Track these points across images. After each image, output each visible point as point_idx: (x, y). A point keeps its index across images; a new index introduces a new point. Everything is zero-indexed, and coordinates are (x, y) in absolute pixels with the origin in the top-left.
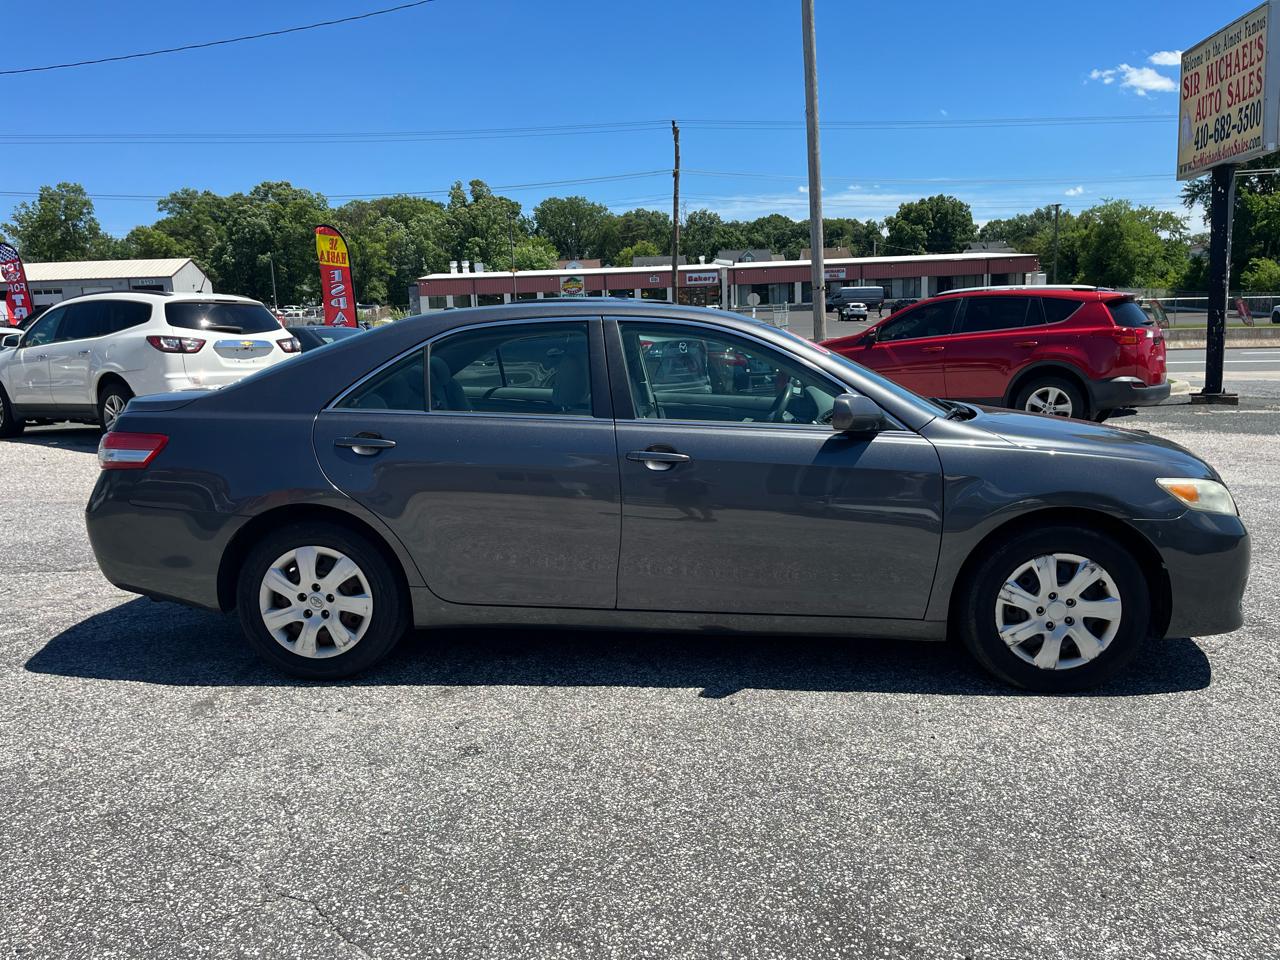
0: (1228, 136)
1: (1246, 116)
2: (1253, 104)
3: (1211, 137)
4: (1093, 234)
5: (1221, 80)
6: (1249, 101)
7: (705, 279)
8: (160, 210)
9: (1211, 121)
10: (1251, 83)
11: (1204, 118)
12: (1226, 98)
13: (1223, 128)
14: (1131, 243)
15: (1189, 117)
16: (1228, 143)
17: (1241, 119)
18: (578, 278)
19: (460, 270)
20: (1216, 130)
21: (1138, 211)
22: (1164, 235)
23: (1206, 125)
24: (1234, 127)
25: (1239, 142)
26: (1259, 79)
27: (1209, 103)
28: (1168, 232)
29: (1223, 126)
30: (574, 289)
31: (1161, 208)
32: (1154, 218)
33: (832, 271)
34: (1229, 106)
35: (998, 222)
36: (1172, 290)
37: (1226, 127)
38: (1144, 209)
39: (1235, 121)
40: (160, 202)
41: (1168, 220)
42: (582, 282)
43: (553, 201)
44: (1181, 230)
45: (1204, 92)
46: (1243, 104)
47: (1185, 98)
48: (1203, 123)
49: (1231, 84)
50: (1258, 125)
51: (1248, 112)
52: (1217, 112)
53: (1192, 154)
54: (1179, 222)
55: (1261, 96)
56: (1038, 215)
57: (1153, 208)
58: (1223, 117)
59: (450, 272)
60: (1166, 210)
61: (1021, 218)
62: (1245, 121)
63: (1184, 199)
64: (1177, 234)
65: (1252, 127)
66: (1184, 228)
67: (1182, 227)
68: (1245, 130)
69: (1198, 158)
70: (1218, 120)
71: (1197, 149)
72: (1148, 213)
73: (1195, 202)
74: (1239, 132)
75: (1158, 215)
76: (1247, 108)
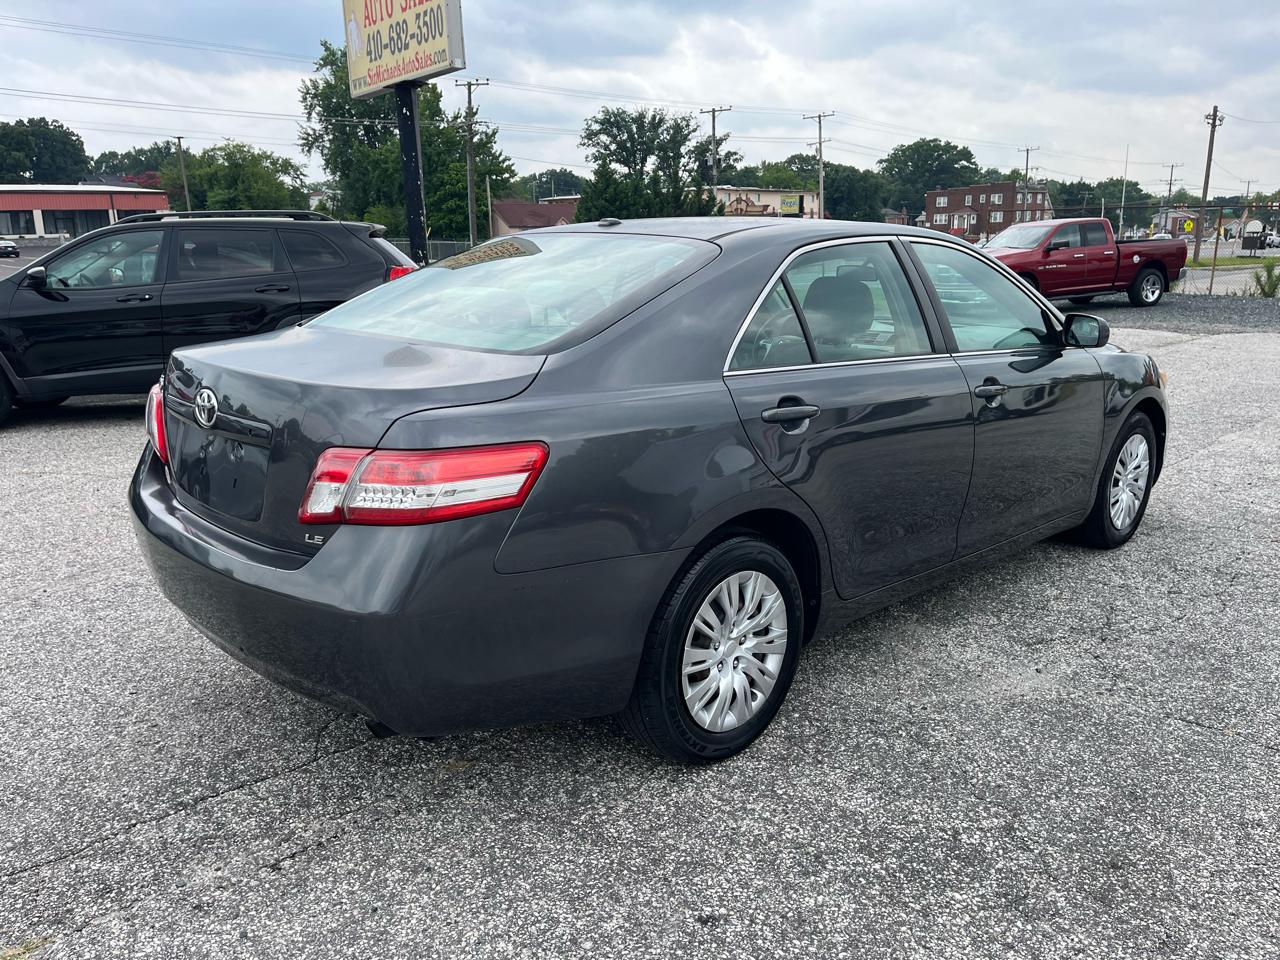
0: (407, 47)
1: (425, 23)
2: (432, 10)
3: (386, 46)
4: (220, 174)
6: (427, 6)
9: (383, 27)
11: (375, 22)
13: (399, 37)
15: (356, 18)
16: (409, 55)
17: (419, 27)
20: (391, 39)
21: (258, 154)
23: (378, 32)
24: (412, 36)
25: (421, 55)
27: (378, 5)
28: (290, 178)
29: (399, 35)
31: (280, 154)
32: (275, 163)
34: (404, 10)
35: (113, 154)
37: (403, 36)
38: (265, 153)
39: (413, 29)
41: (287, 166)
46: (420, 9)
48: (374, 29)
50: (441, 35)
51: (427, 19)
52: (390, 16)
53: (365, 67)
54: (298, 169)
56: (156, 150)
57: (272, 152)
58: (398, 23)
60: (284, 156)
61: (141, 152)
62: (424, 30)
63: (301, 147)
64: (298, 180)
65: (434, 38)
66: (304, 175)
67: (302, 174)
68: (426, 41)
69: (374, 71)
70: (391, 26)
71: (371, 61)
72: (268, 157)
73: (313, 151)
74: (419, 43)
75: (278, 160)
76: (425, 13)
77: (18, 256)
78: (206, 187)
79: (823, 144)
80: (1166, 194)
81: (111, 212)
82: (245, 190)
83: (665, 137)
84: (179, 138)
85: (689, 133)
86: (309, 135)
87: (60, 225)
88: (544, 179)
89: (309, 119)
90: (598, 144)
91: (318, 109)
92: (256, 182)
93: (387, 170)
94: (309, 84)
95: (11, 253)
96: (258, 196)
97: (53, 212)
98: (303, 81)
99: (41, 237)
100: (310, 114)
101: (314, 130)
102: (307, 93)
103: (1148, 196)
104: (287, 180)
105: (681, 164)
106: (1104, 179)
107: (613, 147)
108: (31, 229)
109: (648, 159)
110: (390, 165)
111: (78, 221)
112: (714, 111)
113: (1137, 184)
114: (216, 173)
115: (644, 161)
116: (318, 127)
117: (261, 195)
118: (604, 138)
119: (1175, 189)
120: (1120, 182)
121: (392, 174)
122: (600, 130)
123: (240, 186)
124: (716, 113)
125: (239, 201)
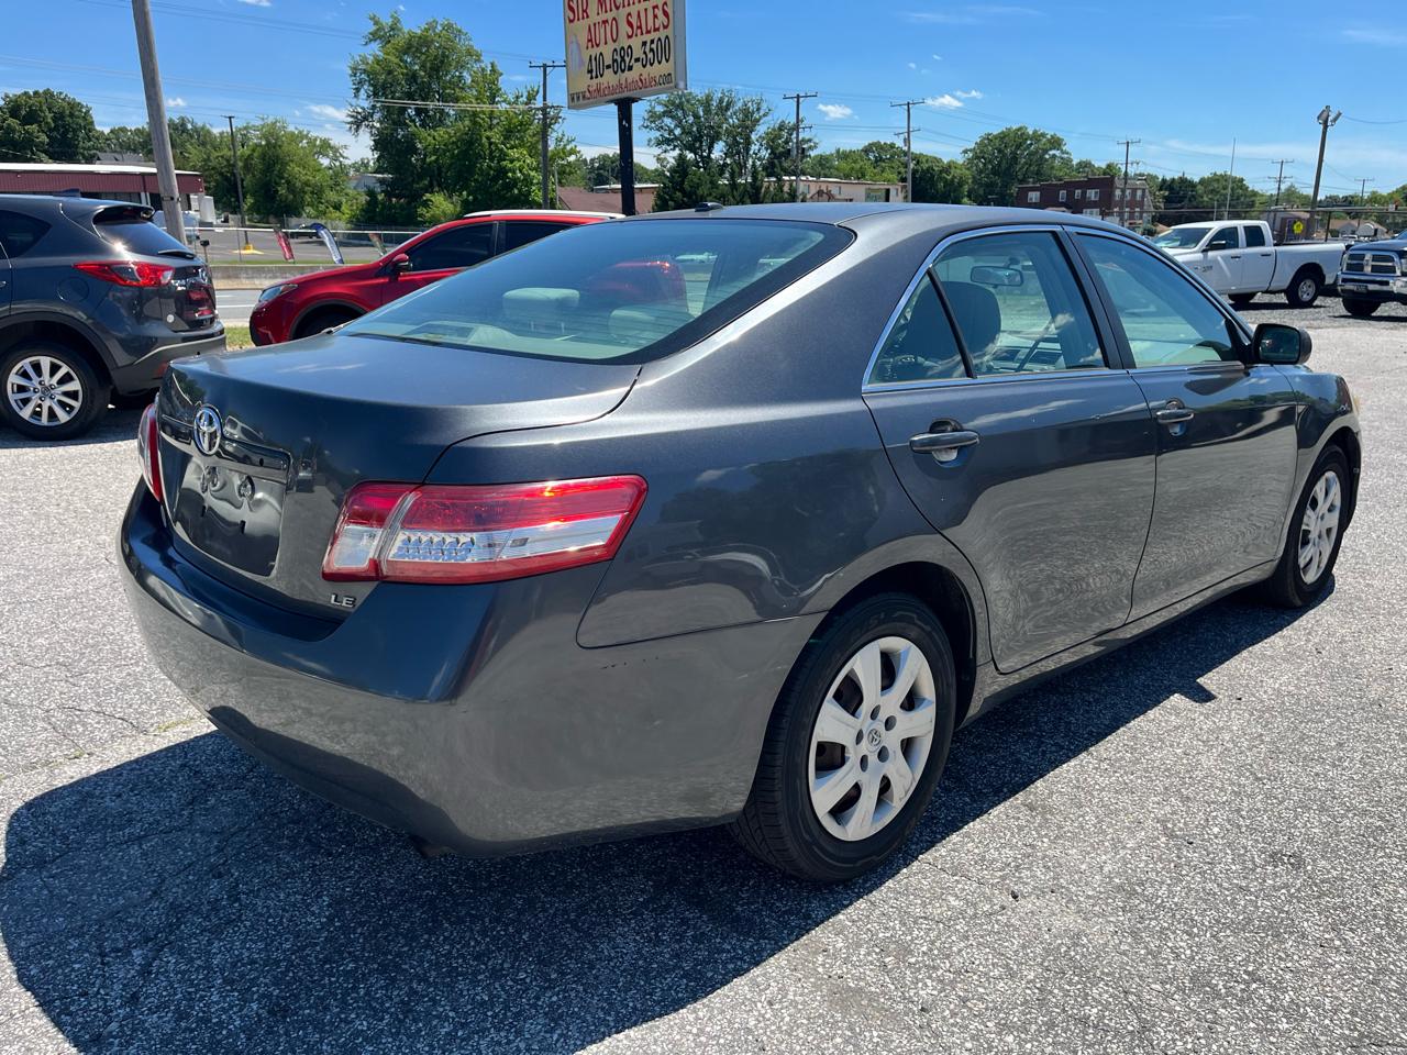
0: (630, 68)
1: (652, 50)
2: (659, 39)
3: (608, 67)
4: (256, 154)
5: (617, 8)
6: (654, 35)
9: (607, 51)
10: (655, 16)
11: (598, 45)
12: (625, 29)
13: (623, 59)
14: (294, 169)
15: (578, 45)
16: (630, 75)
17: (645, 53)
20: (615, 60)
21: (294, 133)
23: (601, 54)
24: (637, 60)
25: (645, 76)
26: (666, 14)
27: (602, 31)
28: (329, 159)
31: (319, 134)
32: (312, 142)
34: (630, 37)
35: (123, 130)
36: (350, 222)
37: (627, 59)
38: (300, 132)
39: (638, 53)
41: (326, 147)
44: (341, 158)
45: (594, 18)
46: (648, 38)
47: (571, 21)
48: (595, 51)
49: (629, 14)
50: (667, 61)
51: (654, 46)
52: (614, 41)
53: (584, 83)
54: (339, 150)
55: (669, 32)
57: (309, 132)
58: (623, 48)
60: (323, 135)
62: (650, 56)
63: (348, 126)
64: (336, 162)
65: (660, 63)
66: (343, 156)
67: (341, 155)
68: (652, 65)
69: (595, 88)
70: (615, 50)
71: (592, 78)
72: (304, 137)
73: (361, 131)
74: (644, 66)
75: (316, 140)
76: (652, 42)
79: (911, 134)
80: (1275, 192)
81: (143, 195)
83: (734, 121)
84: (230, 118)
85: (760, 118)
86: (357, 112)
88: (597, 165)
89: (357, 96)
90: (662, 127)
91: (366, 85)
94: (358, 59)
98: (353, 57)
100: (358, 90)
101: (363, 108)
102: (357, 68)
103: (1255, 194)
104: (325, 162)
105: (751, 152)
106: (1207, 175)
107: (678, 132)
109: (715, 145)
112: (798, 97)
113: (1242, 180)
115: (711, 148)
116: (367, 104)
118: (668, 121)
119: (1283, 187)
120: (1224, 178)
122: (664, 112)
124: (801, 100)
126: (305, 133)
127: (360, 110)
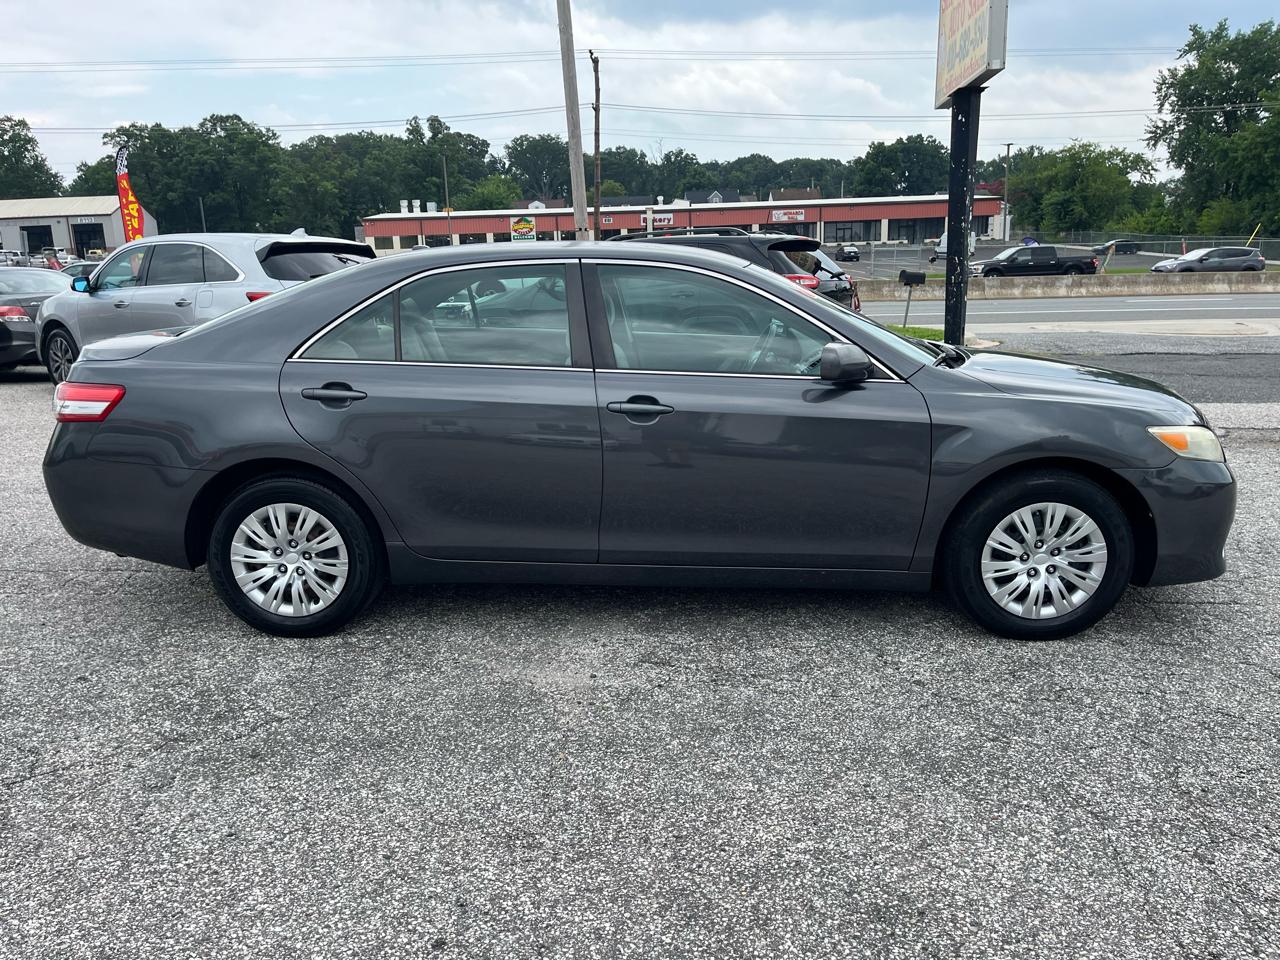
0: (968, 53)
4: (1060, 176)
7: (660, 220)
8: (104, 143)
9: (958, 37)
11: (954, 33)
18: (529, 219)
19: (411, 210)
21: (1108, 152)
22: (1134, 177)
25: (974, 60)
27: (957, 16)
28: (1139, 174)
30: (525, 230)
31: (1132, 149)
32: (1125, 159)
33: (791, 213)
34: (969, 18)
38: (1116, 150)
39: (972, 34)
40: (105, 136)
41: (1138, 162)
42: (533, 223)
43: (524, 138)
44: (1152, 172)
45: (955, 3)
46: (978, 14)
48: (952, 41)
50: (985, 39)
52: (962, 25)
54: (1150, 164)
57: (1123, 148)
59: (400, 212)
60: (1137, 152)
63: (1147, 141)
64: (1147, 176)
66: (1156, 170)
67: (1153, 169)
72: (1119, 154)
73: (1159, 144)
75: (1130, 156)
77: (858, 260)
78: (1044, 190)
82: (1083, 190)
86: (1157, 127)
87: (903, 231)
89: (1160, 111)
91: (1174, 98)
92: (1095, 181)
93: (1236, 159)
94: (1166, 73)
95: (853, 257)
96: (1094, 196)
97: (899, 221)
98: (1160, 72)
99: (884, 243)
100: (1162, 105)
101: (1165, 122)
102: (1164, 83)
108: (878, 237)
110: (1240, 153)
111: (917, 228)
114: (1057, 175)
116: (1169, 118)
117: (1098, 194)
121: (1241, 164)
123: (1078, 186)
125: (1074, 201)
126: (1120, 150)
127: (1161, 124)
